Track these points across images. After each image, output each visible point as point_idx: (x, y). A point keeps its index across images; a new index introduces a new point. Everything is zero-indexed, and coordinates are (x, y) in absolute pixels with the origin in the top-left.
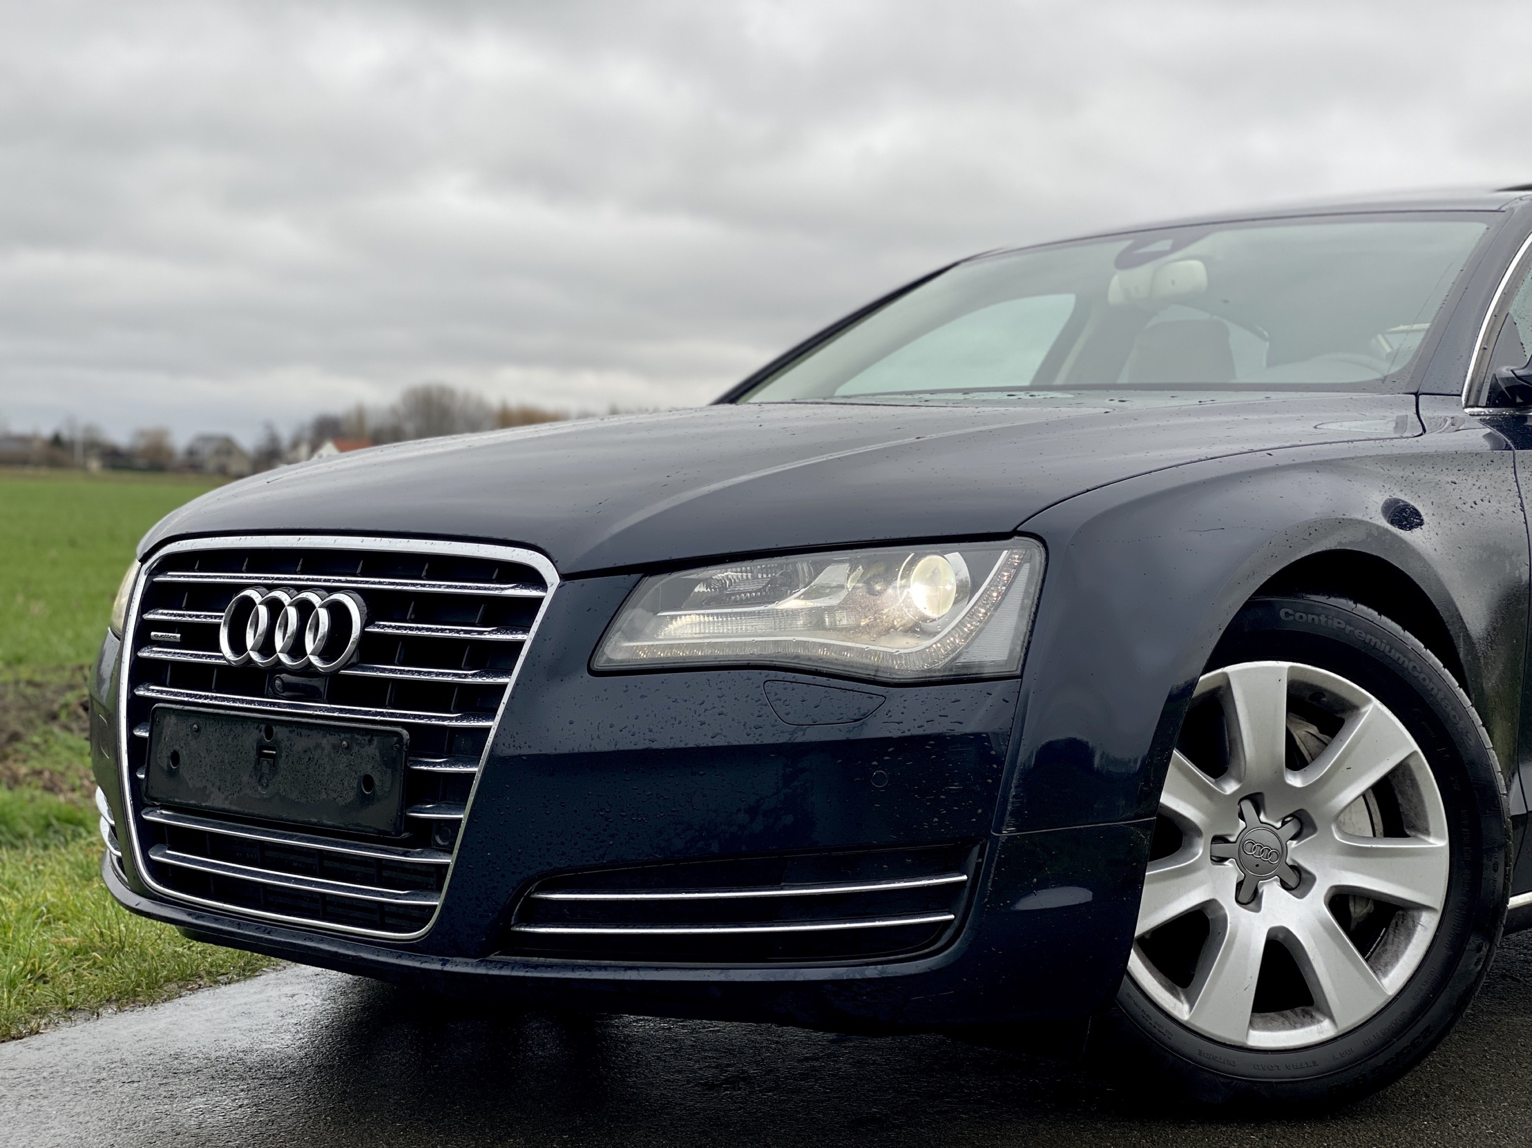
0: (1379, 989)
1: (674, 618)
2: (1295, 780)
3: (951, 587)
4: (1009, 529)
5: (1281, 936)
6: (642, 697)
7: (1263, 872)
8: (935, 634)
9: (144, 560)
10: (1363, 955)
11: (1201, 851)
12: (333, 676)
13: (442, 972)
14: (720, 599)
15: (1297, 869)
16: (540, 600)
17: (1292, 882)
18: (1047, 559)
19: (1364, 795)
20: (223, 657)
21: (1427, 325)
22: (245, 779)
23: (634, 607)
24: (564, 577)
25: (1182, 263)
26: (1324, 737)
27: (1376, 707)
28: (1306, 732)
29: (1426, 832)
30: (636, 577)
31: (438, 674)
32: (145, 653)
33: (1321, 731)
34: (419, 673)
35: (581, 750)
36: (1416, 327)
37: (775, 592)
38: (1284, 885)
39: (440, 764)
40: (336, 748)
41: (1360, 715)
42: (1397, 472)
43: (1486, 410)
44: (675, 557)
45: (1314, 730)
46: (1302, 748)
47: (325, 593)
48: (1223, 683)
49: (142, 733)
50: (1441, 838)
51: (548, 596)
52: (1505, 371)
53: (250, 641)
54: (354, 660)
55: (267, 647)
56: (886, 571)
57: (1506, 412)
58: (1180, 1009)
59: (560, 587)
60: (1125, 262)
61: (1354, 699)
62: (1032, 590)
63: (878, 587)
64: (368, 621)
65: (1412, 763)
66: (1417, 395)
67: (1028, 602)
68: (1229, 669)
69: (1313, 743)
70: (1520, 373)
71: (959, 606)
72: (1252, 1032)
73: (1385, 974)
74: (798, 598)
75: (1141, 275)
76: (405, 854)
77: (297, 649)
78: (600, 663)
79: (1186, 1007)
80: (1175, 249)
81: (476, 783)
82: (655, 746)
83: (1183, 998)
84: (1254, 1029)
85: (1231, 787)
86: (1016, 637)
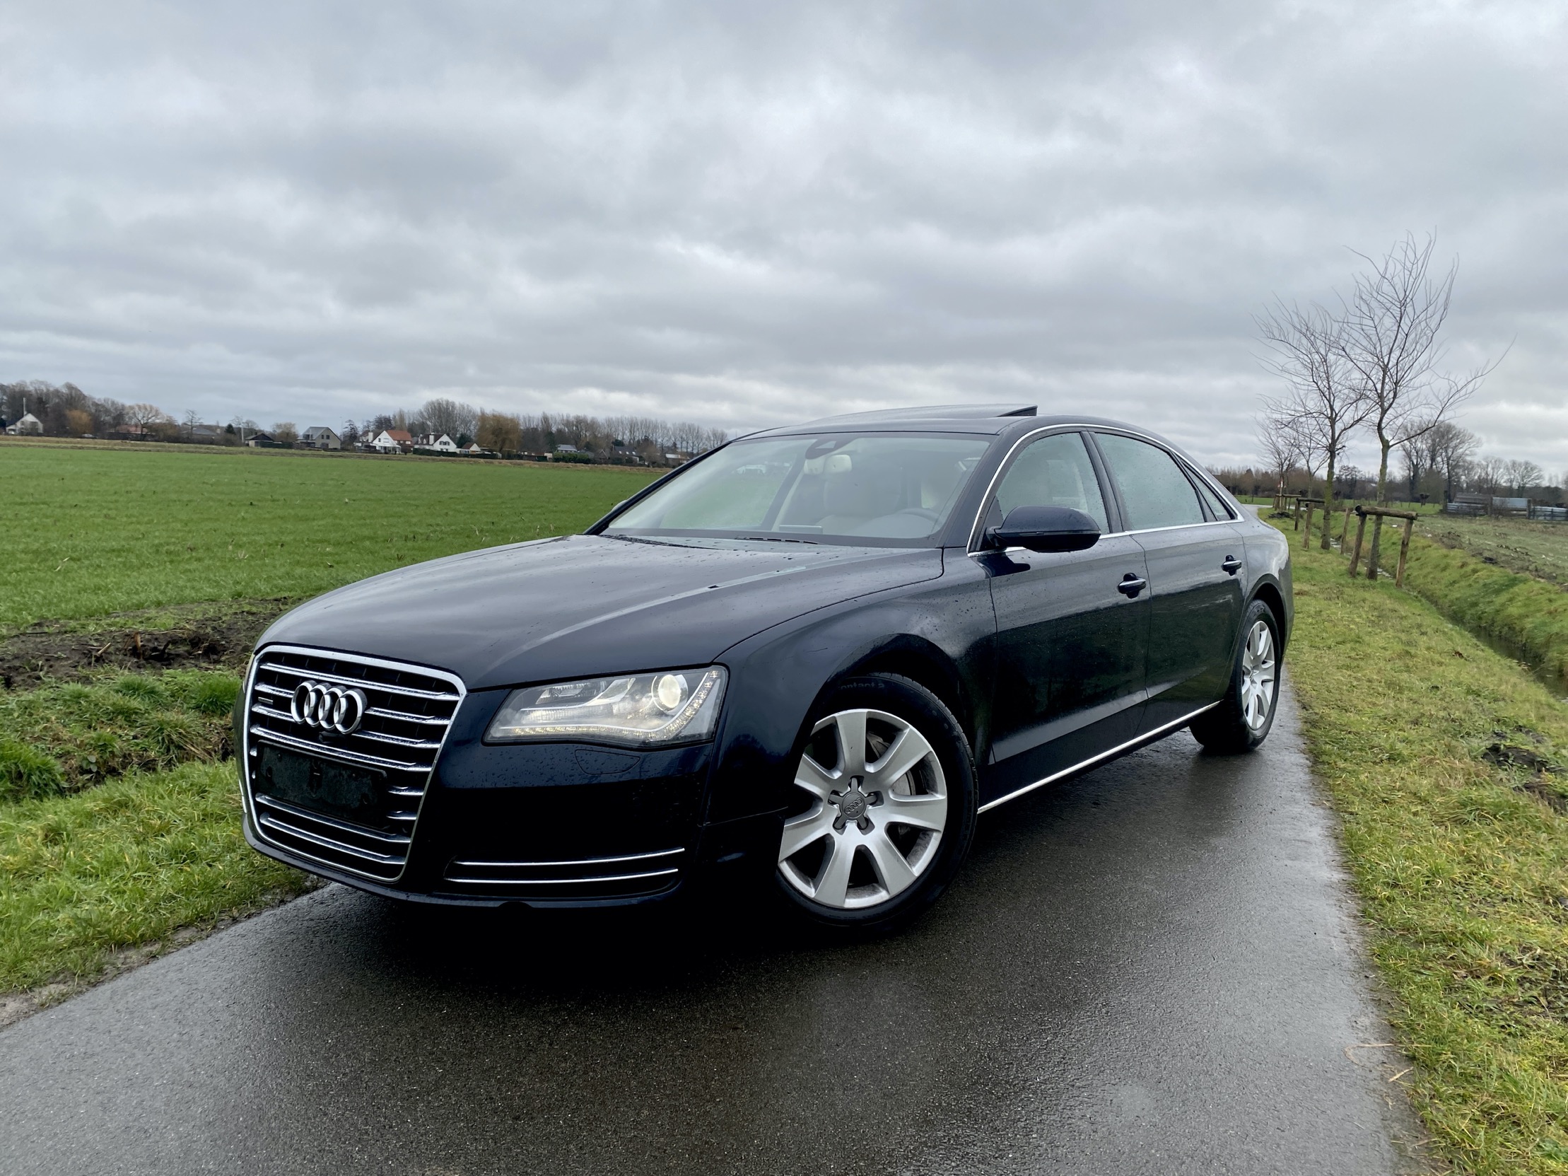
0: (912, 874)
1: (532, 711)
2: (870, 769)
3: (678, 692)
4: (708, 661)
5: (863, 848)
6: (511, 758)
7: (851, 818)
8: (673, 716)
9: (256, 653)
10: (906, 858)
11: (821, 810)
12: (348, 735)
13: (406, 901)
14: (554, 702)
15: (868, 820)
16: (456, 702)
17: (863, 825)
18: (729, 677)
19: (906, 773)
20: (292, 717)
21: (979, 458)
22: (305, 786)
23: (507, 707)
24: (468, 691)
25: (838, 456)
26: (886, 744)
27: (911, 730)
28: (877, 741)
29: (936, 792)
30: (507, 690)
31: (402, 741)
32: (255, 709)
33: (884, 741)
34: (392, 739)
35: (478, 787)
36: (974, 459)
37: (584, 697)
38: (859, 826)
39: (403, 790)
40: (350, 776)
41: (903, 734)
42: (925, 601)
43: (979, 553)
44: (528, 681)
45: (881, 740)
46: (875, 750)
47: (345, 688)
48: (834, 722)
49: (254, 753)
50: (943, 794)
51: (460, 699)
52: (991, 530)
53: (306, 711)
54: (359, 728)
55: (314, 716)
56: (642, 687)
57: (989, 552)
58: (810, 891)
59: (466, 697)
60: (813, 453)
61: (899, 726)
62: (720, 695)
63: (637, 697)
64: (367, 707)
65: (930, 758)
66: (943, 548)
67: (718, 701)
68: (836, 715)
69: (880, 747)
70: (998, 531)
71: (682, 703)
72: (847, 900)
73: (914, 866)
74: (600, 698)
75: (818, 463)
76: (386, 837)
77: (329, 719)
78: (488, 739)
79: (813, 890)
80: (837, 446)
81: (422, 802)
82: (516, 785)
83: (812, 885)
84: (849, 898)
85: (837, 775)
86: (711, 720)
